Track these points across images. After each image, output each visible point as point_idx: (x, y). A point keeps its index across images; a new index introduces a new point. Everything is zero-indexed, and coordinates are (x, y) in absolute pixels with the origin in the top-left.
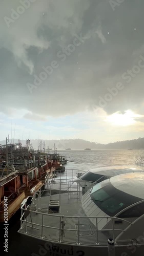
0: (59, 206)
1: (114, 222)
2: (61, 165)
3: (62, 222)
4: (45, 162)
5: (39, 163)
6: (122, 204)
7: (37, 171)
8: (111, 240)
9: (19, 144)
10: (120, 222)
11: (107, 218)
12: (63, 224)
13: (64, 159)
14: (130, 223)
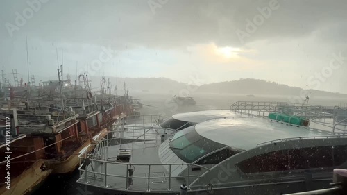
0: (130, 156)
1: (190, 169)
2: (134, 110)
3: (129, 170)
4: (110, 106)
5: (102, 107)
6: (202, 151)
7: (101, 116)
8: (184, 185)
9: (68, 81)
10: (199, 169)
11: (183, 165)
12: (131, 172)
13: (138, 103)
14: (208, 169)
